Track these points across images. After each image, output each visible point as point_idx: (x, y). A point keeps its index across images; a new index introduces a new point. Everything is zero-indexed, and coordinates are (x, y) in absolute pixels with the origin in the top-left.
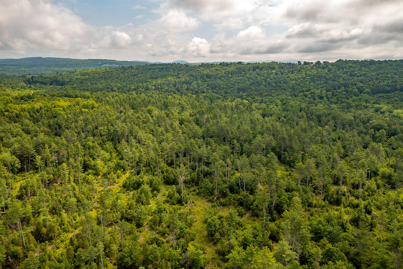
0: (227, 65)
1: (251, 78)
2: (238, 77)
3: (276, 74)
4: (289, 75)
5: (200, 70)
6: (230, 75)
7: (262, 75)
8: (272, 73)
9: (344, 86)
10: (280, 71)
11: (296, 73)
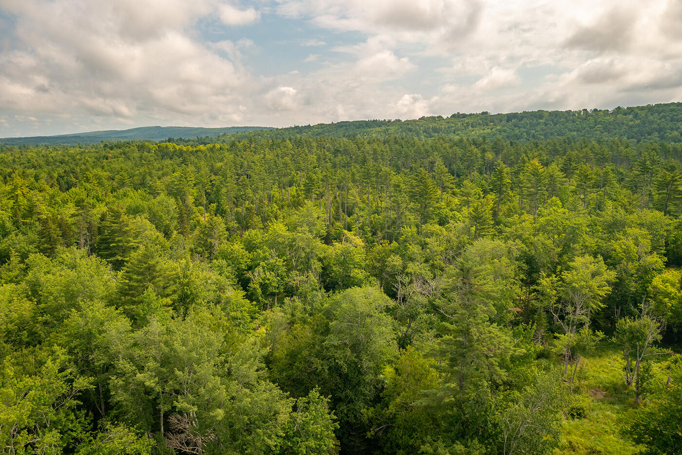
0: (464, 116)
1: (505, 131)
2: (484, 130)
3: (546, 125)
4: (567, 124)
5: (421, 123)
6: (470, 128)
7: (522, 126)
8: (539, 124)
9: (657, 131)
10: (553, 121)
11: (580, 122)
